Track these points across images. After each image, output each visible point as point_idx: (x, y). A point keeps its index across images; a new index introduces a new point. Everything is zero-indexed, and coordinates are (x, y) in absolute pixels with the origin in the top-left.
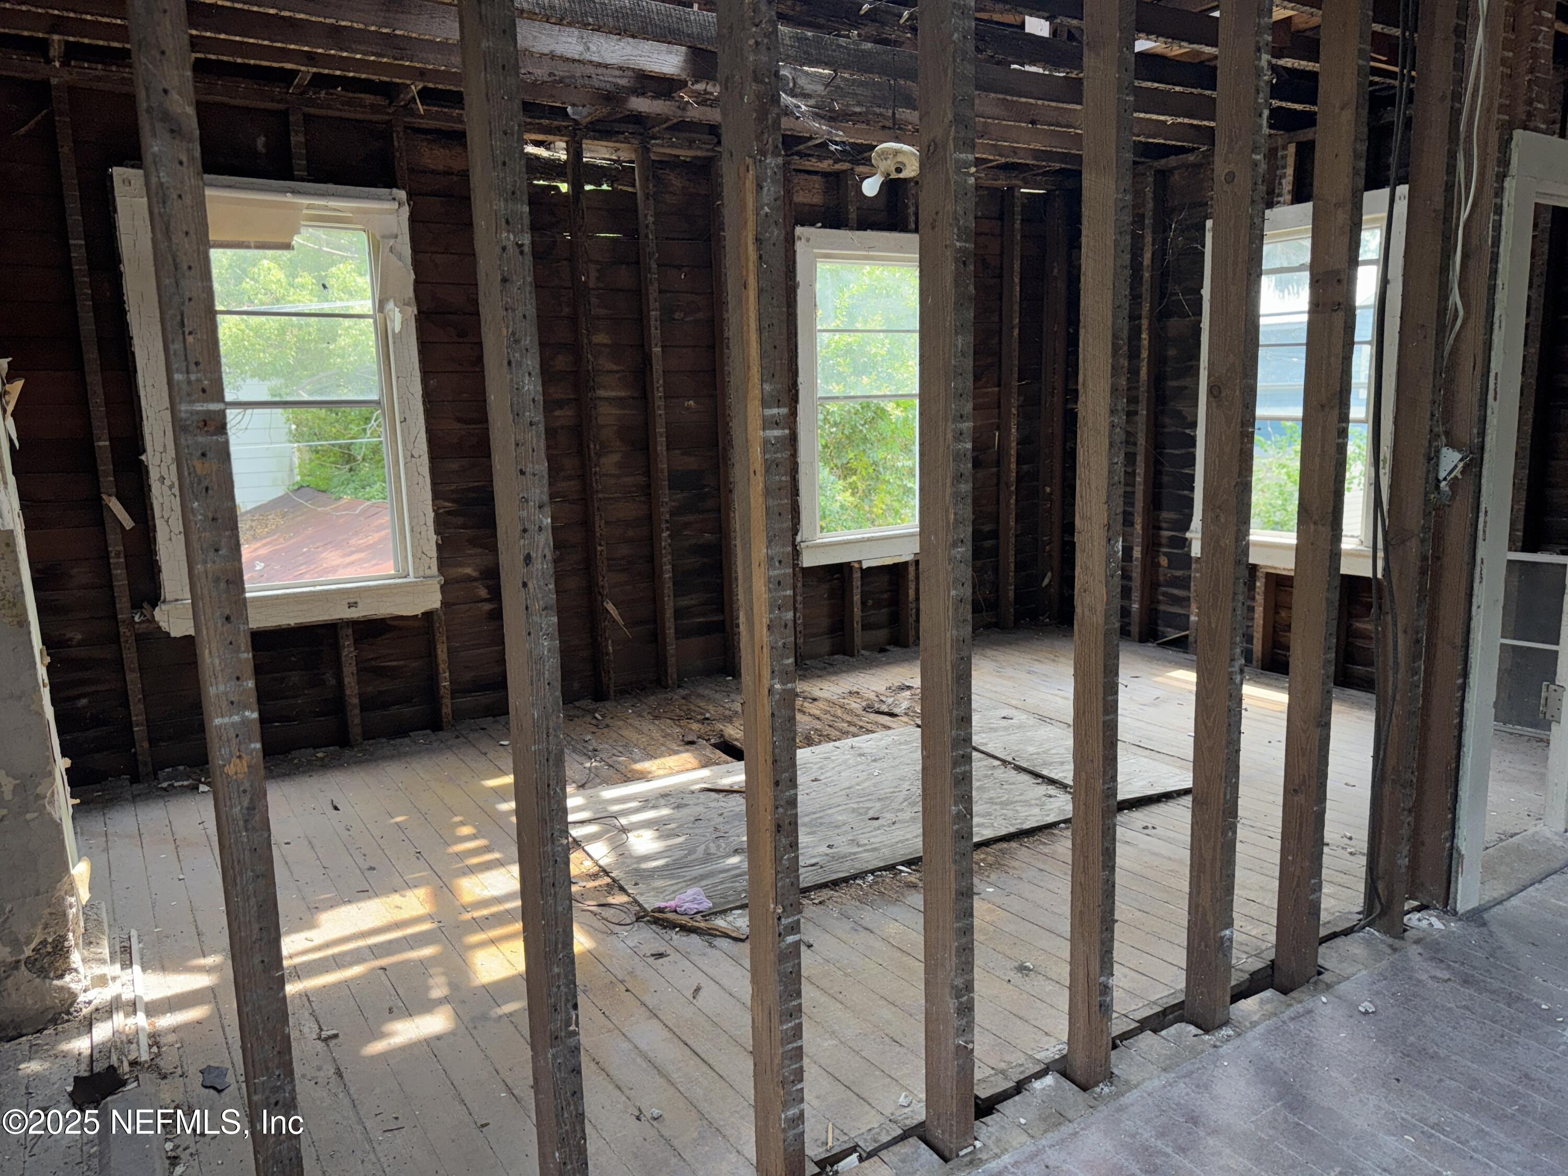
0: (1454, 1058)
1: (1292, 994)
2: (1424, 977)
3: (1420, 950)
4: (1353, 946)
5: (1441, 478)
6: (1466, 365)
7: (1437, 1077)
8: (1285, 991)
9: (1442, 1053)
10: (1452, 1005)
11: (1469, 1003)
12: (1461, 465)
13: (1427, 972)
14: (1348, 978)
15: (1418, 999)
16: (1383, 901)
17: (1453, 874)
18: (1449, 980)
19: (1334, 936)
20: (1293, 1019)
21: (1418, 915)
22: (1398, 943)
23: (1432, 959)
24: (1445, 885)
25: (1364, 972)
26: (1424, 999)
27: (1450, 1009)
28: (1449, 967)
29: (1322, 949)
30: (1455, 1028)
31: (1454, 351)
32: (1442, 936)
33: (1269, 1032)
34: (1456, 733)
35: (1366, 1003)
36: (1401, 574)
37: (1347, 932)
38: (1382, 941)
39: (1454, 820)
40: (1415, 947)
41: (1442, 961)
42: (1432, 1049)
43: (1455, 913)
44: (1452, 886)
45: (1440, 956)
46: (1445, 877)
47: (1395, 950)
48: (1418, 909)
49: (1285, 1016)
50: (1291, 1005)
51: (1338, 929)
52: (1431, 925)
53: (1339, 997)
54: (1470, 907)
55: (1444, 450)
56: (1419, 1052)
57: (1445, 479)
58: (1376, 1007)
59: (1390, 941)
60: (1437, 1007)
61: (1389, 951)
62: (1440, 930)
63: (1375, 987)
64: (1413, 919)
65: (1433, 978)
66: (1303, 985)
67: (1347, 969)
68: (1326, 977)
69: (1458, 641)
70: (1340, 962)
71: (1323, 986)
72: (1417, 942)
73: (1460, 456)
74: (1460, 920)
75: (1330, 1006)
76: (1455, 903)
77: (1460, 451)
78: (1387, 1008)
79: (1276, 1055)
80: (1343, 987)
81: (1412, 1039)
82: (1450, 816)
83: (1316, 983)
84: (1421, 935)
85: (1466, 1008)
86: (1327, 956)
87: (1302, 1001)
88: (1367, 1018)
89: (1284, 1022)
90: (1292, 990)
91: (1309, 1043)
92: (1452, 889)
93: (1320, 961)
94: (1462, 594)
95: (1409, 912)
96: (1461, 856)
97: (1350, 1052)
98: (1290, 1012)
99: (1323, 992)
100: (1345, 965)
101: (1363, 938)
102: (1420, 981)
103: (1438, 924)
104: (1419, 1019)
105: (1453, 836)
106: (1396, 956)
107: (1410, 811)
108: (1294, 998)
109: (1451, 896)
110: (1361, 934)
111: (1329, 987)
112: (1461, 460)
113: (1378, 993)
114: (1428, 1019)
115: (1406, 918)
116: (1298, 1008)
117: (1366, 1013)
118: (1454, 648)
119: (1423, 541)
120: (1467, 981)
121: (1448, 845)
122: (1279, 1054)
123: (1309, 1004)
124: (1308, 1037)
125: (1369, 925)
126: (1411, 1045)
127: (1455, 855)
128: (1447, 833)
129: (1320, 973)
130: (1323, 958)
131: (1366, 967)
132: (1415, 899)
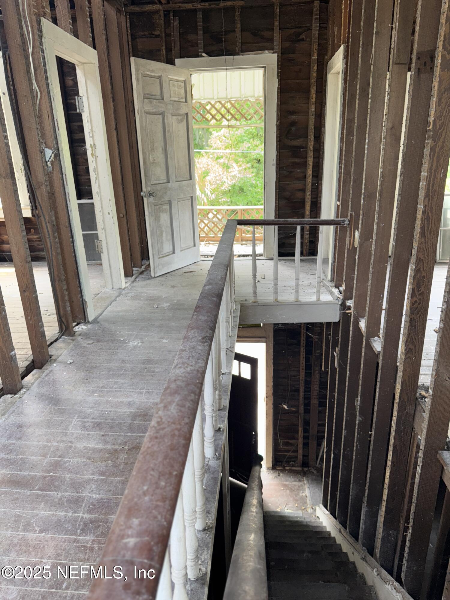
0: (102, 365)
1: (43, 368)
2: (85, 345)
3: (81, 337)
4: (60, 344)
5: (47, 160)
6: (45, 115)
7: (98, 373)
8: (40, 368)
9: (98, 365)
10: (97, 350)
11: (101, 347)
12: (53, 155)
13: (86, 343)
14: (61, 355)
15: (86, 352)
16: (66, 324)
17: (85, 309)
18: (93, 343)
19: (52, 343)
20: (46, 376)
21: (77, 327)
22: (74, 338)
23: (86, 338)
24: (83, 314)
25: (66, 351)
26: (87, 352)
27: (96, 351)
28: (92, 339)
29: (49, 349)
30: (99, 356)
31: (40, 110)
32: (87, 331)
33: (39, 384)
34: (74, 259)
35: (70, 360)
36: (42, 200)
37: (56, 340)
38: (68, 339)
39: (81, 290)
40: (79, 337)
41: (89, 338)
42: (94, 365)
43: (89, 322)
44: (86, 313)
45: (88, 336)
46: (83, 311)
47: (73, 340)
48: (77, 325)
49: (43, 376)
50: (44, 372)
51: (52, 341)
52: (82, 328)
53: (60, 362)
54: (93, 318)
55: (46, 149)
56: (91, 368)
57: (49, 161)
58: (73, 360)
59: (71, 338)
60: (92, 352)
61: (71, 341)
62: (86, 329)
63: (70, 354)
64: (76, 329)
65: (88, 344)
66: (46, 363)
67: (60, 352)
68: (53, 358)
69: (67, 225)
70: (57, 351)
71: (53, 361)
72: (80, 335)
73: (52, 152)
74: (91, 323)
75: (57, 367)
76: (88, 318)
77: (51, 149)
78: (76, 359)
79: (44, 390)
80: (60, 359)
81: (87, 365)
82: (79, 289)
83: (50, 361)
84: (80, 332)
85: (101, 349)
86: (52, 351)
87: (48, 368)
88: (71, 365)
89: (43, 378)
90: (42, 367)
91: (54, 381)
92: (86, 314)
93: (50, 353)
94: (65, 207)
95: (74, 327)
96: (86, 302)
97: (69, 377)
98: (45, 374)
99: (54, 363)
100: (58, 351)
101: (62, 340)
102: (84, 347)
103: (84, 327)
104: (88, 358)
105: (82, 296)
106: (74, 342)
107: (66, 290)
108: (44, 369)
109: (86, 316)
110: (61, 339)
111: (55, 360)
112: (53, 153)
113: (72, 356)
114: (90, 357)
115: (74, 329)
116: (47, 371)
117: (71, 363)
118: (67, 227)
119: (47, 186)
120: (98, 341)
121: (81, 299)
122: (45, 389)
123: (50, 368)
124: (53, 379)
125: (63, 335)
126: (88, 367)
127: (84, 302)
128: (80, 295)
129: (51, 357)
130: (51, 352)
131: (66, 349)
132: (75, 322)
